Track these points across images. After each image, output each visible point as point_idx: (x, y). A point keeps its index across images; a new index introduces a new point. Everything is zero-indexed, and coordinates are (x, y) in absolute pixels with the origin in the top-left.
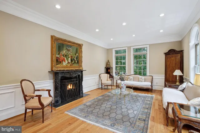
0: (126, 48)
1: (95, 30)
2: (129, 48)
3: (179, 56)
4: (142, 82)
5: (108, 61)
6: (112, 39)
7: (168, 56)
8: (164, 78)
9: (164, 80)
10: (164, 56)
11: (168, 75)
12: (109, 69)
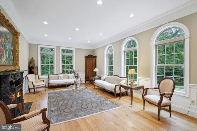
0: (55, 48)
1: (43, 22)
2: (58, 48)
3: (95, 60)
4: (71, 79)
5: (32, 58)
6: (46, 35)
7: (88, 59)
8: (85, 74)
9: (85, 75)
10: (84, 59)
11: (88, 72)
12: (33, 68)
